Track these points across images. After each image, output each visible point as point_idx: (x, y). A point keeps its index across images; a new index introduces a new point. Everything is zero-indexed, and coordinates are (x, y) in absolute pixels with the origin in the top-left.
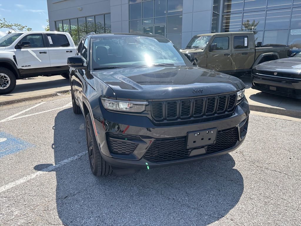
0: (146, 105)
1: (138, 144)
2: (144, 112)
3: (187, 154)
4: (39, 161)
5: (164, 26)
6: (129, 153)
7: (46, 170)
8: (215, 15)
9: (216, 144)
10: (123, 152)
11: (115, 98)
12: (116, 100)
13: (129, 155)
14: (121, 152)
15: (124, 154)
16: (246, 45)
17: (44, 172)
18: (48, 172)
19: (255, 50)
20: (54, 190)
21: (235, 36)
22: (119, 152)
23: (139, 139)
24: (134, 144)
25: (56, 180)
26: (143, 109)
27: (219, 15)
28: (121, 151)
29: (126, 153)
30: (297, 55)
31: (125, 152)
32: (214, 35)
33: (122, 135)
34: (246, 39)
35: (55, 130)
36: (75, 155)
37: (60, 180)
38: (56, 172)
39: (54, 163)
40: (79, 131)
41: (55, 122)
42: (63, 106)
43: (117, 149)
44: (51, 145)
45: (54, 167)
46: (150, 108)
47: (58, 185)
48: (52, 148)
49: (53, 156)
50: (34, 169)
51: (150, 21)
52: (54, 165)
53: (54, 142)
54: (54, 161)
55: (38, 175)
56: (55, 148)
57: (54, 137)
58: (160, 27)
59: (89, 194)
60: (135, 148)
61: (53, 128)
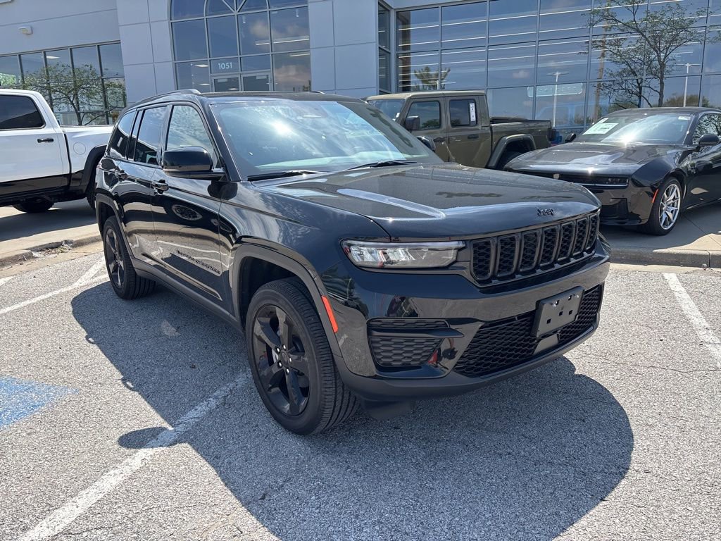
0: (459, 250)
1: (441, 340)
2: (454, 265)
3: (530, 351)
4: (118, 426)
5: (265, 77)
6: (416, 362)
7: (159, 444)
8: (383, 53)
9: (577, 322)
10: (404, 364)
11: (388, 239)
12: (390, 242)
13: (418, 367)
14: (400, 363)
15: (406, 367)
16: (473, 118)
17: (160, 449)
18: (168, 446)
19: (491, 128)
20: (220, 485)
21: (451, 100)
22: (394, 363)
23: (443, 328)
24: (432, 340)
25: (203, 462)
26: (451, 256)
27: (390, 53)
28: (399, 360)
29: (412, 363)
30: (579, 137)
31: (409, 363)
32: (411, 98)
33: (402, 324)
34: (472, 106)
35: (98, 344)
36: (205, 397)
37: (214, 460)
38: (191, 445)
39: (165, 425)
40: (168, 339)
41: (81, 324)
42: (71, 284)
43: (390, 357)
44: (121, 383)
45: (175, 434)
46: (469, 254)
47: (220, 474)
48: (129, 390)
49: (149, 408)
50: (123, 446)
51: (229, 65)
52: (171, 428)
53: (122, 374)
54: (162, 420)
55: (147, 458)
56: (137, 388)
57: (112, 362)
58: (257, 78)
59: (316, 477)
60: (434, 350)
61: (88, 341)
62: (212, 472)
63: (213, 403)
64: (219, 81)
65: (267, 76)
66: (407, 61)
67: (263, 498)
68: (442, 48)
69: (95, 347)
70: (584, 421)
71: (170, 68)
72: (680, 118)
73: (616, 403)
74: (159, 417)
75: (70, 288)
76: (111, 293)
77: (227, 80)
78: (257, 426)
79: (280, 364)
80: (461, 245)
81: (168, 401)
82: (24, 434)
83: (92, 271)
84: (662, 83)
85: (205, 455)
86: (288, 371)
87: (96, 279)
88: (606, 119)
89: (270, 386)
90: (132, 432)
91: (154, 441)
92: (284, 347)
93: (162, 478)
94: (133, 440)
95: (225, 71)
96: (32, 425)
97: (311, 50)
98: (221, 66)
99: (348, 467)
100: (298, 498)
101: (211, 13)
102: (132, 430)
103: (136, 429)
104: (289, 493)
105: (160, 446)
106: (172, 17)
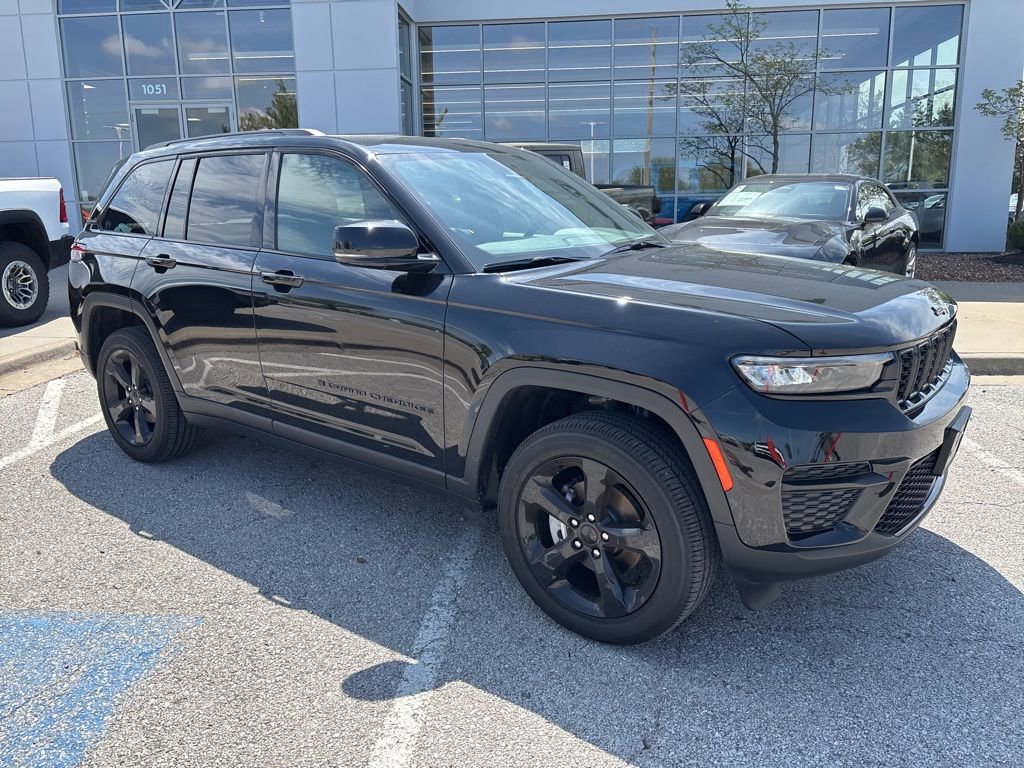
0: (886, 365)
1: (860, 491)
2: (880, 385)
5: (223, 111)
6: (830, 523)
7: (417, 687)
10: (815, 526)
11: (809, 353)
12: (812, 357)
13: (832, 529)
14: (810, 527)
15: (818, 531)
18: (434, 689)
20: (568, 736)
22: (803, 528)
23: (865, 472)
24: (852, 490)
26: (874, 374)
27: (412, 85)
28: (810, 523)
29: (824, 525)
30: (711, 210)
31: (821, 526)
33: (819, 472)
35: (165, 540)
36: (423, 607)
37: (525, 699)
38: (468, 681)
39: (399, 657)
40: (282, 522)
41: (104, 509)
42: (24, 444)
43: (799, 520)
44: (264, 599)
45: (428, 668)
46: (898, 368)
47: (552, 719)
48: (289, 610)
49: (348, 633)
50: (360, 698)
51: (162, 88)
52: (414, 662)
53: (255, 584)
54: (385, 650)
55: (416, 712)
56: (298, 603)
57: (218, 567)
58: (210, 111)
59: (694, 704)
60: (851, 504)
61: (141, 535)
62: (539, 720)
63: (447, 615)
64: (143, 112)
65: (227, 108)
66: (430, 97)
67: (646, 747)
68: (484, 80)
69: (162, 546)
70: (953, 580)
71: (58, 87)
72: (836, 188)
73: (965, 553)
74: (379, 647)
75: (21, 454)
76: (114, 455)
77: (157, 112)
78: (541, 640)
79: (578, 544)
80: (887, 358)
81: (369, 619)
82: (167, 704)
83: (46, 419)
84: (776, 142)
85: (506, 695)
86: (596, 552)
87: (63, 434)
88: (743, 187)
89: (554, 577)
90: (357, 675)
91: (404, 684)
92: (591, 517)
93: (471, 740)
94: (372, 686)
95: (154, 96)
96: (168, 687)
97: (298, 74)
98: (147, 89)
99: (725, 684)
100: (697, 739)
101: (129, 6)
102: (352, 672)
103: (358, 670)
104: (677, 732)
105: (423, 690)
106: (61, 9)
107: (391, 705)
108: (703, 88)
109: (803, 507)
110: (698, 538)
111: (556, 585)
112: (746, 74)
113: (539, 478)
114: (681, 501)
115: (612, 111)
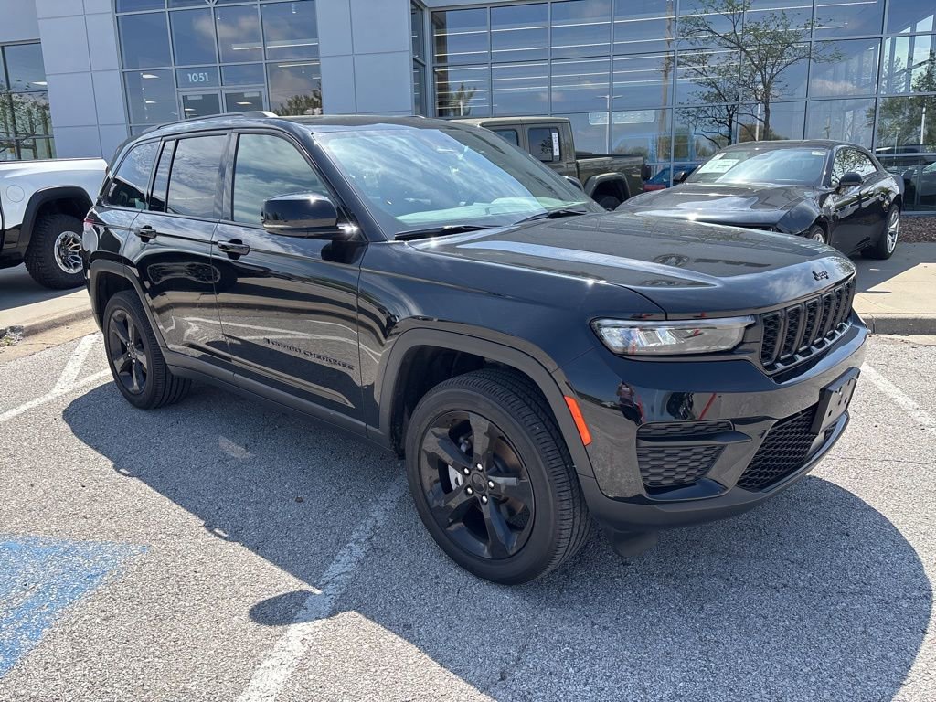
0: (747, 328)
1: (723, 447)
2: (741, 348)
5: (257, 95)
6: (692, 478)
7: (313, 616)
10: (676, 481)
11: (663, 316)
12: (667, 320)
13: (694, 484)
14: (671, 481)
15: (679, 485)
16: (557, 153)
18: (328, 617)
19: (577, 164)
21: (531, 129)
22: (664, 482)
23: (727, 430)
24: (713, 447)
25: (391, 636)
26: (736, 337)
27: (424, 65)
28: (671, 477)
29: (686, 480)
31: (681, 480)
33: (677, 429)
34: (555, 136)
35: (139, 477)
36: (341, 543)
37: (405, 631)
38: (360, 612)
39: (306, 587)
40: (241, 464)
41: (97, 449)
42: (47, 390)
43: (659, 474)
44: (206, 531)
45: (328, 599)
46: (759, 333)
47: (424, 649)
48: (224, 542)
49: (268, 564)
50: (261, 623)
51: (205, 77)
52: (318, 592)
53: (202, 519)
54: (296, 580)
55: (306, 637)
56: (234, 536)
57: (175, 502)
58: (246, 96)
59: (559, 642)
60: (713, 460)
61: (121, 473)
62: (412, 649)
63: (359, 551)
64: (189, 98)
65: (260, 93)
66: (443, 76)
67: (503, 679)
68: (493, 60)
69: (135, 482)
70: (848, 535)
71: (115, 79)
72: (813, 153)
74: (291, 577)
75: (42, 400)
76: (119, 401)
77: (201, 98)
78: (437, 577)
79: (470, 490)
80: (749, 321)
81: (290, 553)
82: (98, 620)
83: (72, 369)
84: (767, 110)
85: (389, 626)
86: (484, 498)
87: (82, 382)
88: (723, 154)
89: (451, 520)
90: (264, 602)
91: (303, 611)
92: (480, 467)
93: (346, 664)
94: (273, 613)
95: (199, 84)
96: (103, 605)
97: (321, 60)
98: (192, 77)
100: (551, 673)
101: (176, 4)
102: (261, 599)
103: (267, 597)
104: (535, 667)
105: (317, 618)
106: (118, 8)
107: (285, 630)
108: (702, 60)
109: (663, 463)
110: (565, 488)
111: (454, 527)
112: (738, 45)
113: (437, 430)
114: (549, 454)
115: (611, 85)
